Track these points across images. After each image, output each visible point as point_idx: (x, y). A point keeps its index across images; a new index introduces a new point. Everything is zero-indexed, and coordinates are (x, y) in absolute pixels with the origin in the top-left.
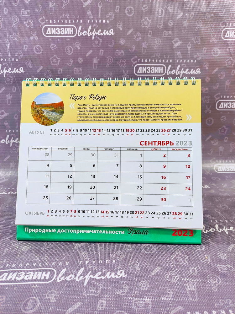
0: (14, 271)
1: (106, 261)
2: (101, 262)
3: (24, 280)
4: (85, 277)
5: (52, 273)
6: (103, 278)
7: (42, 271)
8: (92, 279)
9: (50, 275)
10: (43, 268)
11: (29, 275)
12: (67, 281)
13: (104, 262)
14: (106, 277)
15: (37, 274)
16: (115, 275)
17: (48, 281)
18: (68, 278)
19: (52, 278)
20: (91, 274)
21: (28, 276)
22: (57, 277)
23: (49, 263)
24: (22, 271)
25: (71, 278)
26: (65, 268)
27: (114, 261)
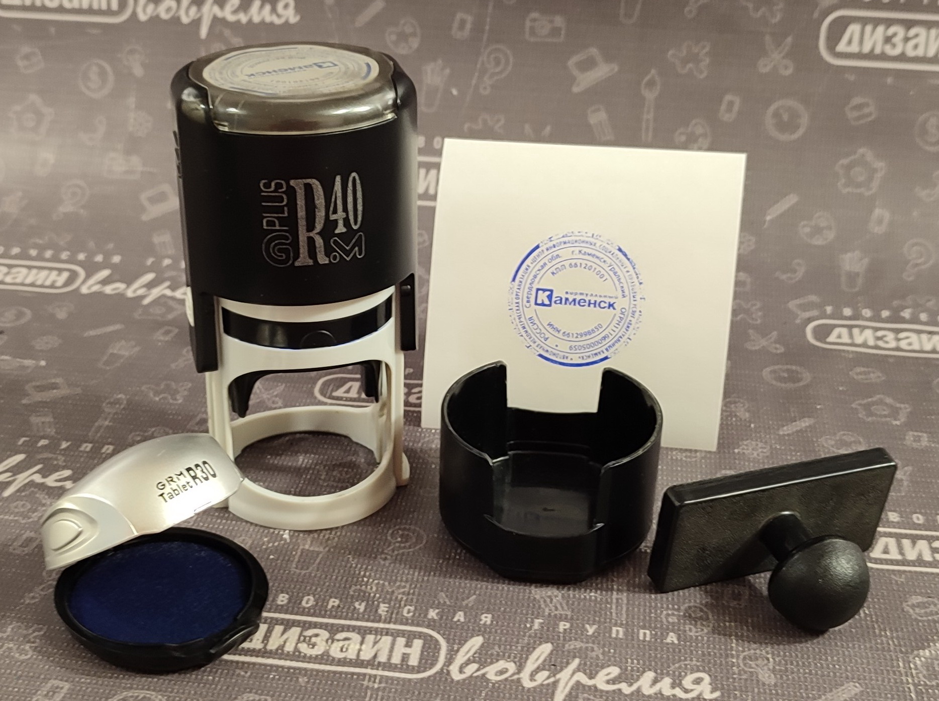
0: (288, 620)
1: (642, 631)
2: (618, 632)
3: (329, 656)
4: (558, 676)
5: (430, 648)
6: (626, 689)
7: (392, 635)
8: (584, 686)
9: (422, 652)
10: (395, 623)
11: (347, 642)
12: (488, 681)
13: (630, 634)
14: (638, 690)
15: (375, 643)
16: (673, 687)
17: (418, 672)
18: (491, 672)
19: (432, 665)
20: (578, 670)
21: (341, 644)
22: (450, 661)
23: (416, 609)
24: (315, 625)
25: (501, 672)
26: (478, 635)
27: (672, 638)
